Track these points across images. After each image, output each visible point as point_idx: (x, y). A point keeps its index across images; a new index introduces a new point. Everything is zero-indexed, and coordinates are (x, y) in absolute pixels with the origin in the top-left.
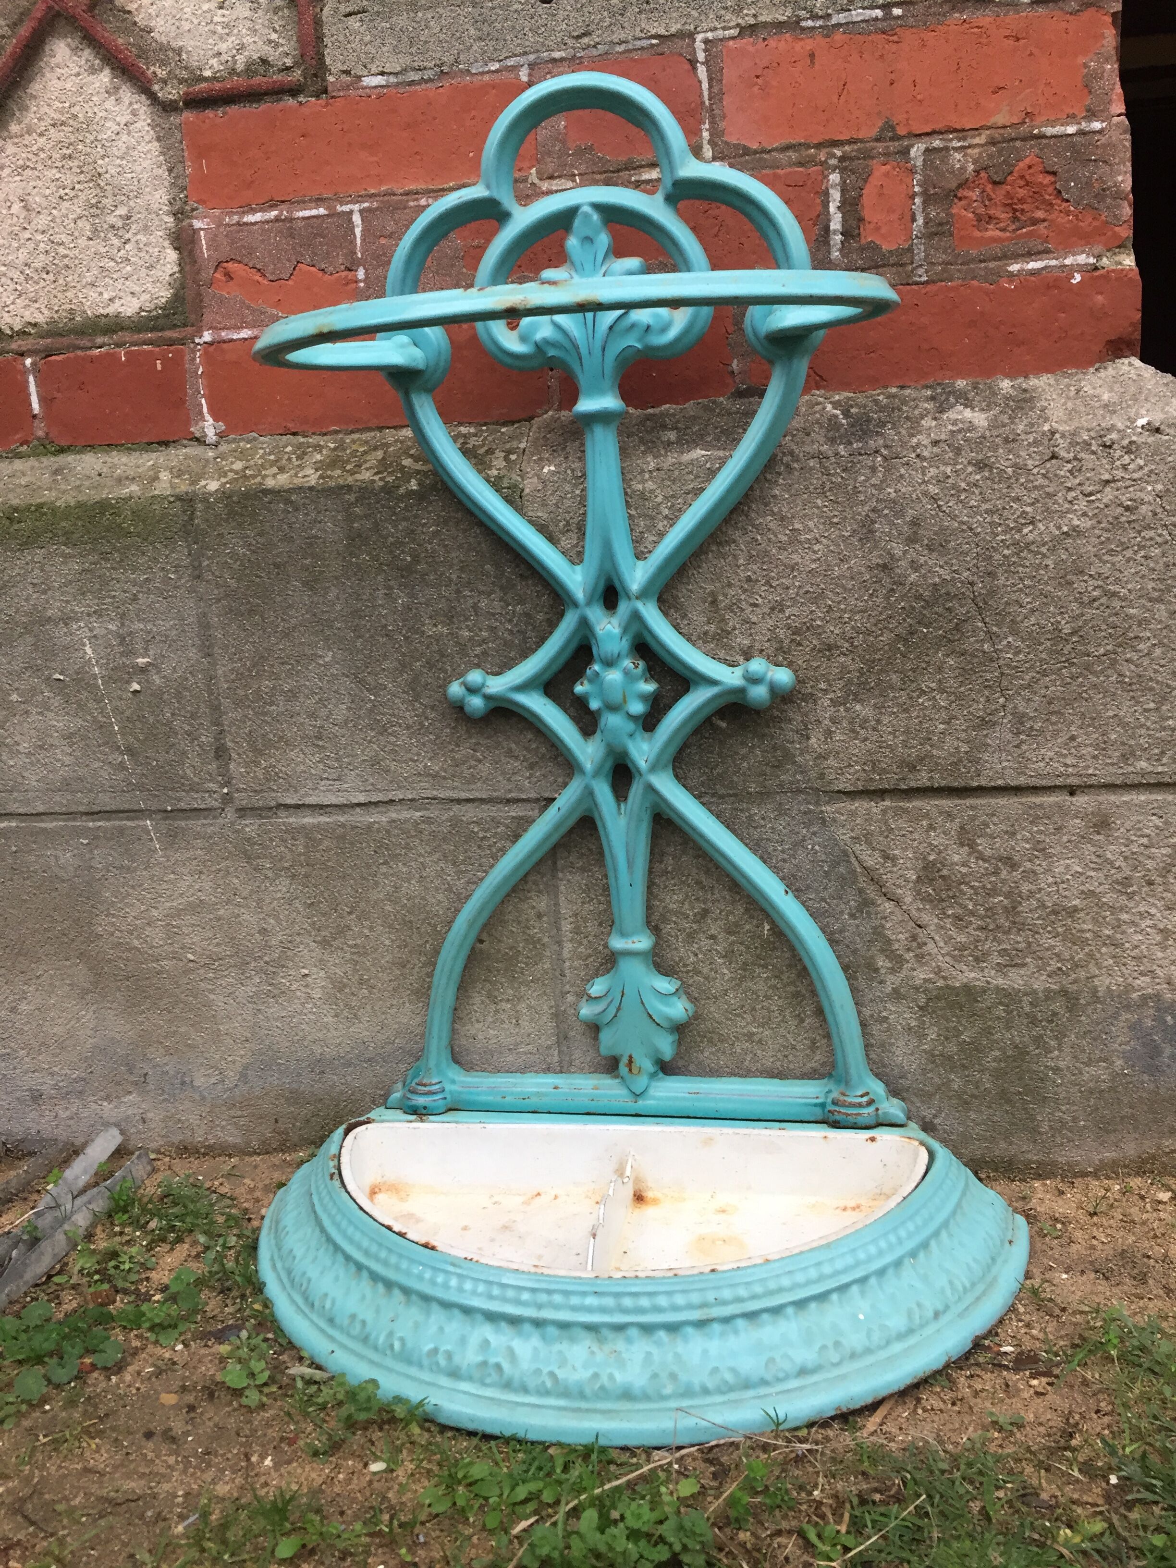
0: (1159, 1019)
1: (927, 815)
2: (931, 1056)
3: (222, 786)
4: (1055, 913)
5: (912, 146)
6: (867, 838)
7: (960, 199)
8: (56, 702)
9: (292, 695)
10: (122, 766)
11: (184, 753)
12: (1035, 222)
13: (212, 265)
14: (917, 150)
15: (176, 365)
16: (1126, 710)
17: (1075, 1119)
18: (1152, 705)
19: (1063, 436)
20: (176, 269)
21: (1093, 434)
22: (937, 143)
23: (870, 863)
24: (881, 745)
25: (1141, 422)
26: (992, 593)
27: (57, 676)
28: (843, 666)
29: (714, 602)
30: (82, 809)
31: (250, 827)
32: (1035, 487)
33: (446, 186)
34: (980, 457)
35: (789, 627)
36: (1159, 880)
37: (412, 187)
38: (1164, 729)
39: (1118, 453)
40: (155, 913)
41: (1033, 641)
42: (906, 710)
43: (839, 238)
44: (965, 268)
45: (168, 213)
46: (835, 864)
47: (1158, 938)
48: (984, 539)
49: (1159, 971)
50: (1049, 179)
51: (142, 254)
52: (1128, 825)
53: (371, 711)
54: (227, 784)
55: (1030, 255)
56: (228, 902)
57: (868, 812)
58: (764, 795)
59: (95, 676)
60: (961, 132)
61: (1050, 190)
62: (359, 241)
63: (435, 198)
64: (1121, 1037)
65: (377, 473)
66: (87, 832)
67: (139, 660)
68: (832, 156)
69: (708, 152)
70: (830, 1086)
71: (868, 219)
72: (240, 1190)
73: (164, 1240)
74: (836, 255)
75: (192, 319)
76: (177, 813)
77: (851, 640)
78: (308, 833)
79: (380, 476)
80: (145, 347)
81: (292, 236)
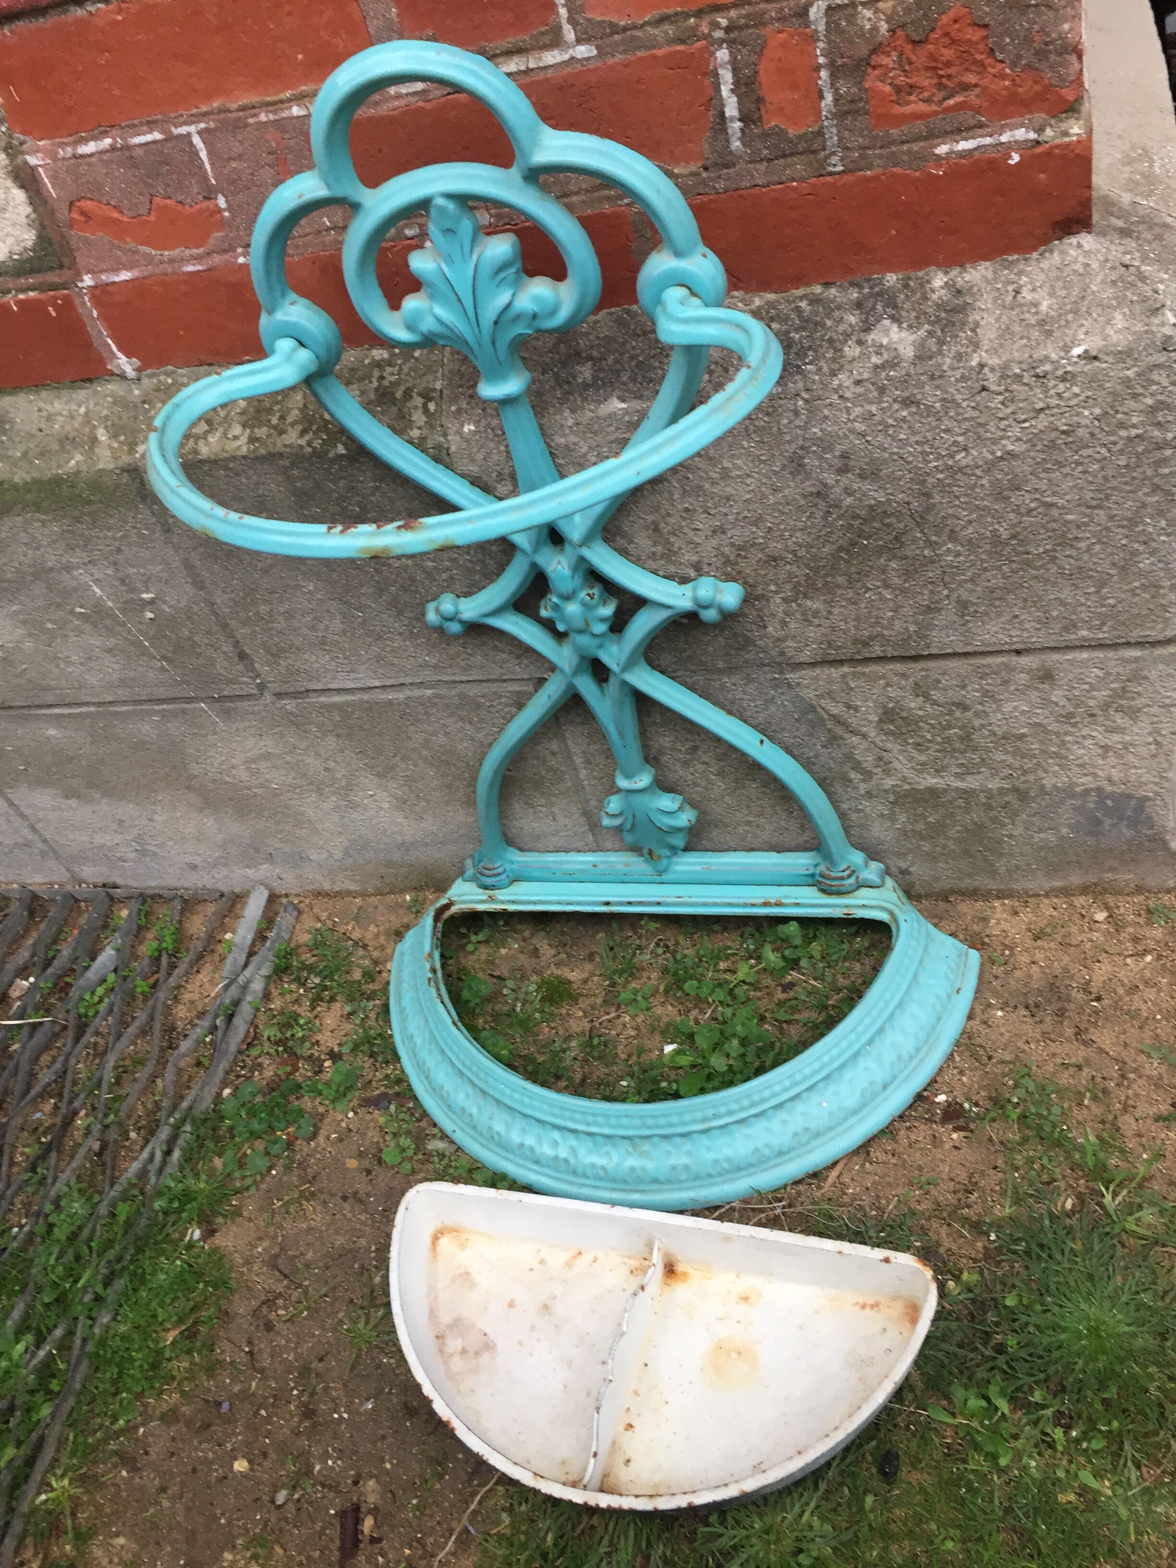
0: (1101, 804)
1: (883, 677)
2: (904, 832)
3: (254, 679)
4: (1004, 738)
6: (830, 695)
7: (874, 68)
8: (87, 627)
9: (289, 615)
10: (163, 670)
11: (211, 658)
12: (966, 87)
13: (64, 205)
14: (817, 10)
15: (68, 305)
16: (1066, 594)
17: (1028, 865)
18: (1093, 590)
19: (992, 370)
20: (29, 209)
21: (1024, 366)
23: (835, 711)
24: (833, 629)
25: (1078, 351)
26: (929, 509)
27: (78, 610)
28: (790, 573)
29: (657, 529)
30: (145, 698)
31: (290, 705)
32: (966, 419)
33: (282, 96)
34: (906, 394)
35: (732, 545)
36: (1100, 713)
37: (245, 101)
38: (1103, 606)
39: (1052, 383)
40: (234, 761)
41: (972, 545)
42: (854, 603)
43: (738, 125)
44: (885, 152)
46: (804, 713)
47: (1100, 751)
48: (916, 467)
49: (1100, 773)
50: (983, 32)
52: (1071, 676)
53: (363, 623)
54: (258, 676)
55: (961, 131)
56: (292, 752)
57: (829, 676)
58: (731, 670)
59: (111, 609)
61: (981, 47)
62: (208, 166)
63: (274, 112)
64: (1066, 814)
65: (303, 432)
66: (155, 713)
67: (145, 596)
68: (715, 26)
69: (569, 34)
70: (818, 860)
71: (768, 98)
72: (369, 936)
73: (322, 1000)
74: (736, 144)
75: (66, 261)
76: (222, 699)
77: (794, 552)
78: (339, 707)
79: (307, 437)
80: (31, 294)
81: (136, 166)
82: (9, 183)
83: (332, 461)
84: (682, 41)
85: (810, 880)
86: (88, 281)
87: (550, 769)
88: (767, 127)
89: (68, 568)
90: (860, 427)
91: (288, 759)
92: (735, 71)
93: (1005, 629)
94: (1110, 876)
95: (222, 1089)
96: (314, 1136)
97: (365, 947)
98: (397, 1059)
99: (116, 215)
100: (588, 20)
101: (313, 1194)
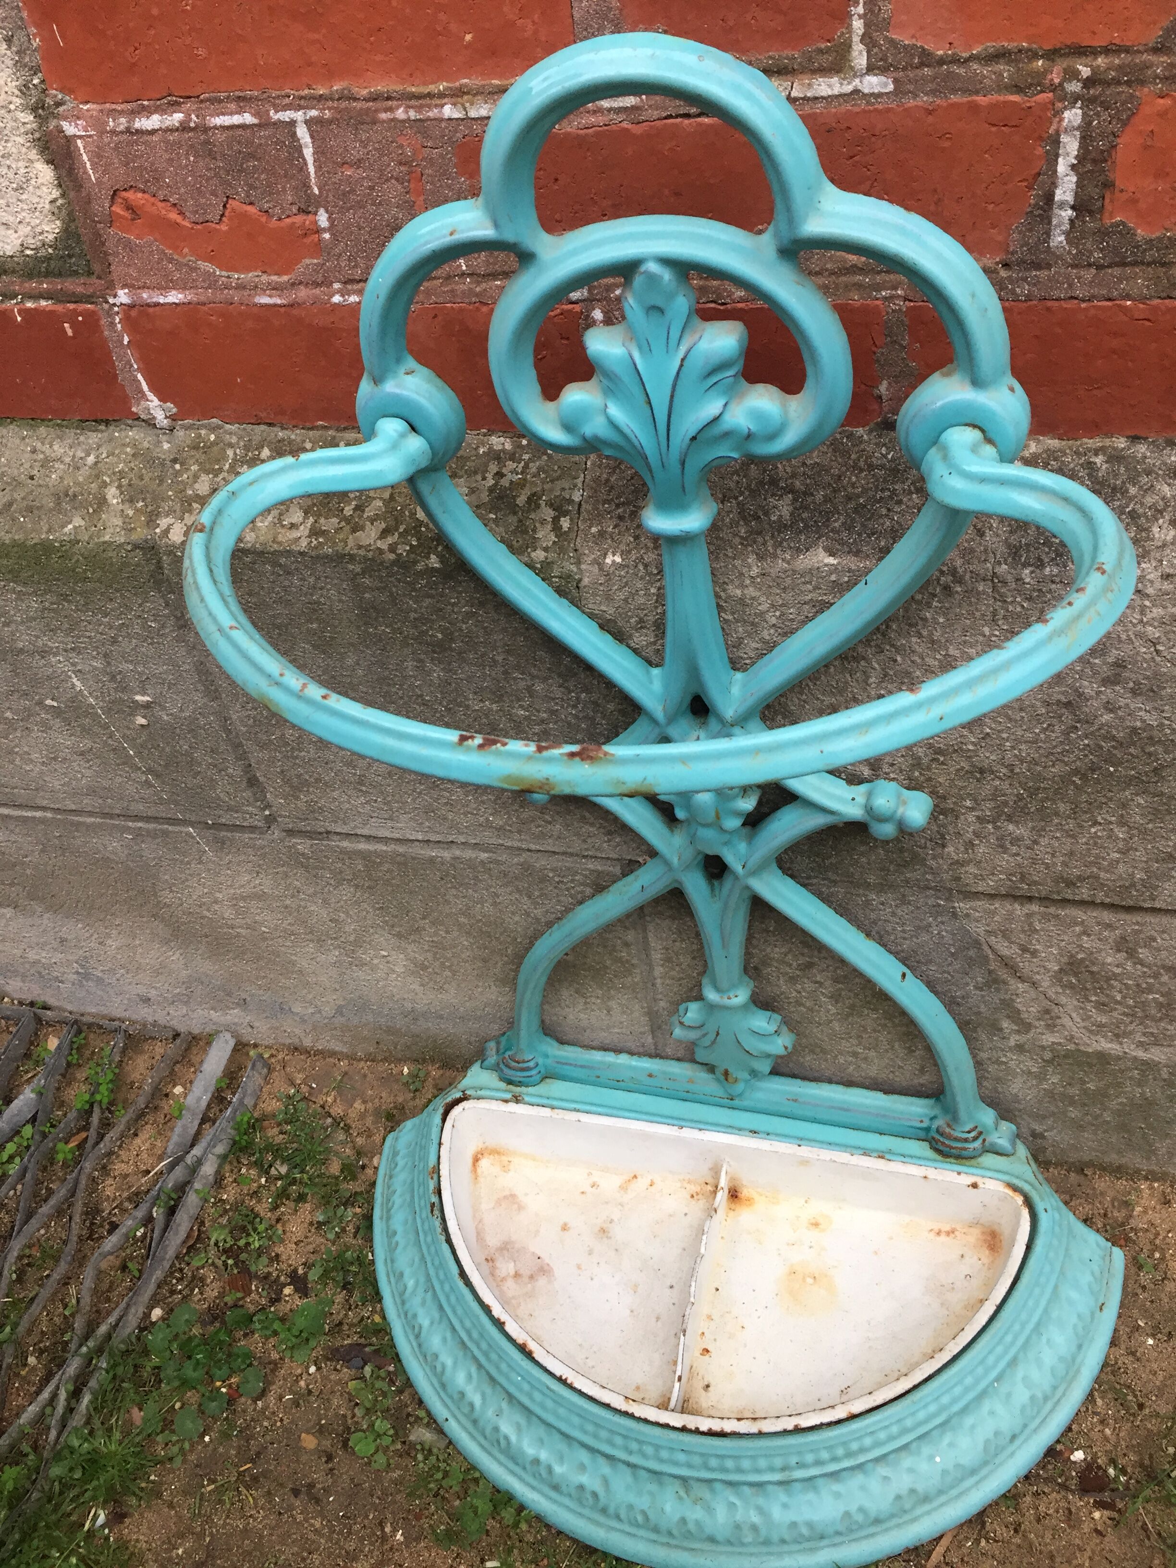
1: (1081, 923)
3: (264, 809)
6: (1006, 934)
8: (57, 723)
10: (147, 784)
11: (212, 780)
13: (104, 194)
15: (91, 324)
20: (56, 193)
23: (1005, 952)
24: (1034, 861)
27: (49, 702)
28: (997, 789)
30: (118, 812)
31: (302, 845)
33: (432, 88)
37: (380, 87)
40: (219, 895)
42: (1073, 837)
43: (1067, 213)
46: (964, 949)
54: (268, 806)
56: (294, 896)
57: (1011, 913)
58: (883, 887)
59: (91, 706)
62: (312, 169)
63: (419, 109)
65: (385, 533)
66: (128, 829)
67: (138, 698)
68: (1073, 75)
69: (859, 57)
70: (936, 1111)
71: (1120, 185)
72: (353, 1114)
73: (288, 1197)
74: (1058, 239)
75: (96, 267)
76: (217, 826)
77: (1011, 768)
78: (364, 856)
79: (390, 540)
80: (43, 303)
81: (212, 155)
82: (33, 154)
83: (421, 574)
84: (1018, 89)
85: (922, 1134)
86: (123, 297)
87: (620, 960)
88: (1108, 222)
89: (44, 653)
91: (288, 902)
92: (1085, 140)
95: (151, 1308)
96: (263, 1394)
97: (347, 1128)
98: (377, 1297)
99: (173, 216)
100: (892, 42)
101: (255, 1479)
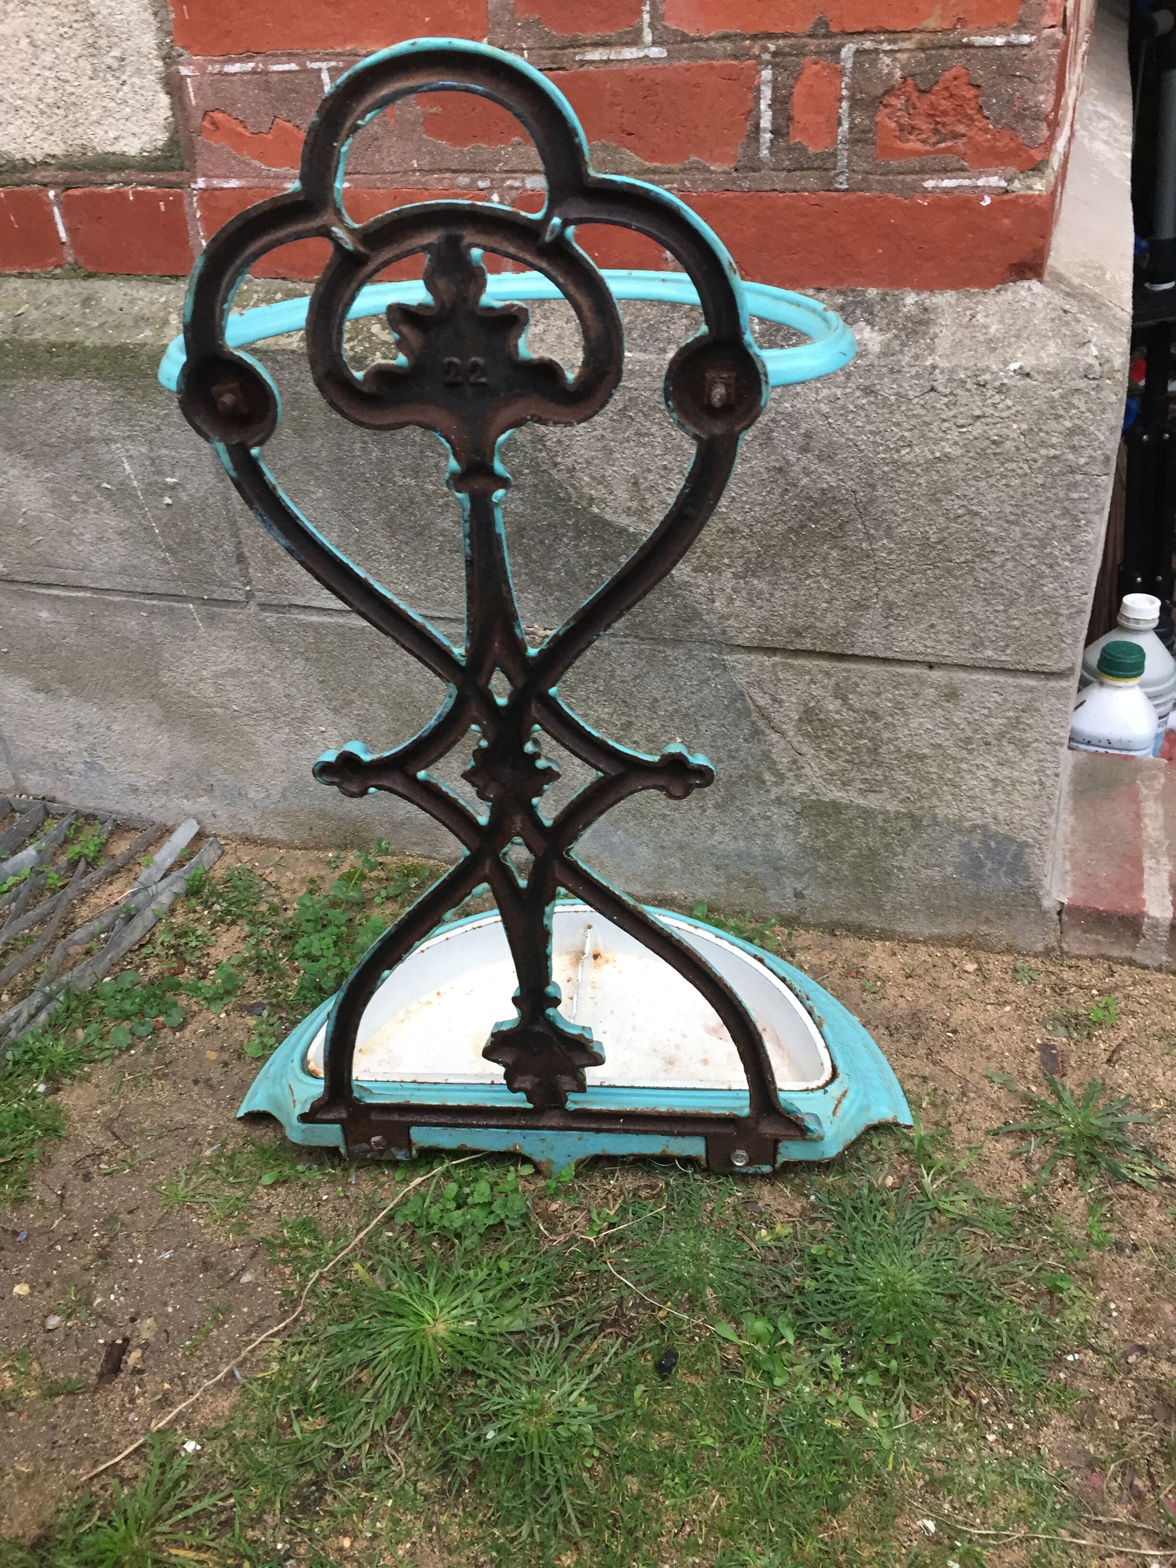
0: (985, 844)
1: (809, 672)
2: (803, 847)
3: (245, 585)
4: (908, 756)
5: (843, 45)
6: (760, 684)
7: (886, 106)
8: (107, 505)
10: (165, 561)
11: (211, 556)
12: (956, 136)
13: (199, 114)
14: (847, 51)
15: (177, 205)
16: (979, 608)
17: (912, 904)
18: (1001, 608)
19: (942, 372)
20: (169, 113)
21: (969, 373)
22: (868, 45)
23: (761, 703)
24: (773, 613)
25: (1014, 366)
26: (872, 501)
27: (105, 485)
28: (744, 548)
29: (636, 484)
30: (139, 589)
31: (270, 618)
32: (914, 416)
34: (868, 383)
36: (995, 742)
37: (374, 49)
38: (1009, 627)
39: (989, 393)
40: (204, 673)
41: (904, 544)
43: (768, 136)
44: (883, 178)
45: (158, 57)
46: (734, 700)
47: (990, 785)
48: (866, 456)
49: (988, 809)
50: (973, 92)
51: (138, 97)
52: (973, 698)
53: (357, 541)
54: (249, 583)
55: (946, 171)
56: (260, 672)
57: (762, 664)
58: (677, 642)
59: (134, 488)
60: (893, 34)
61: (973, 104)
64: (953, 852)
66: (145, 608)
67: (169, 480)
68: (765, 49)
69: (648, 36)
71: (797, 118)
72: (284, 880)
73: (223, 922)
74: (764, 153)
75: (187, 163)
76: (212, 601)
77: (750, 527)
78: (315, 628)
80: (149, 188)
81: (267, 89)
82: (159, 87)
84: (735, 57)
86: (201, 183)
88: (792, 142)
89: (108, 441)
90: (825, 408)
91: (255, 678)
92: (775, 89)
93: (921, 638)
94: (984, 929)
95: (103, 977)
96: (181, 1027)
97: (277, 888)
99: (240, 129)
100: (665, 27)
101: (165, 1075)
